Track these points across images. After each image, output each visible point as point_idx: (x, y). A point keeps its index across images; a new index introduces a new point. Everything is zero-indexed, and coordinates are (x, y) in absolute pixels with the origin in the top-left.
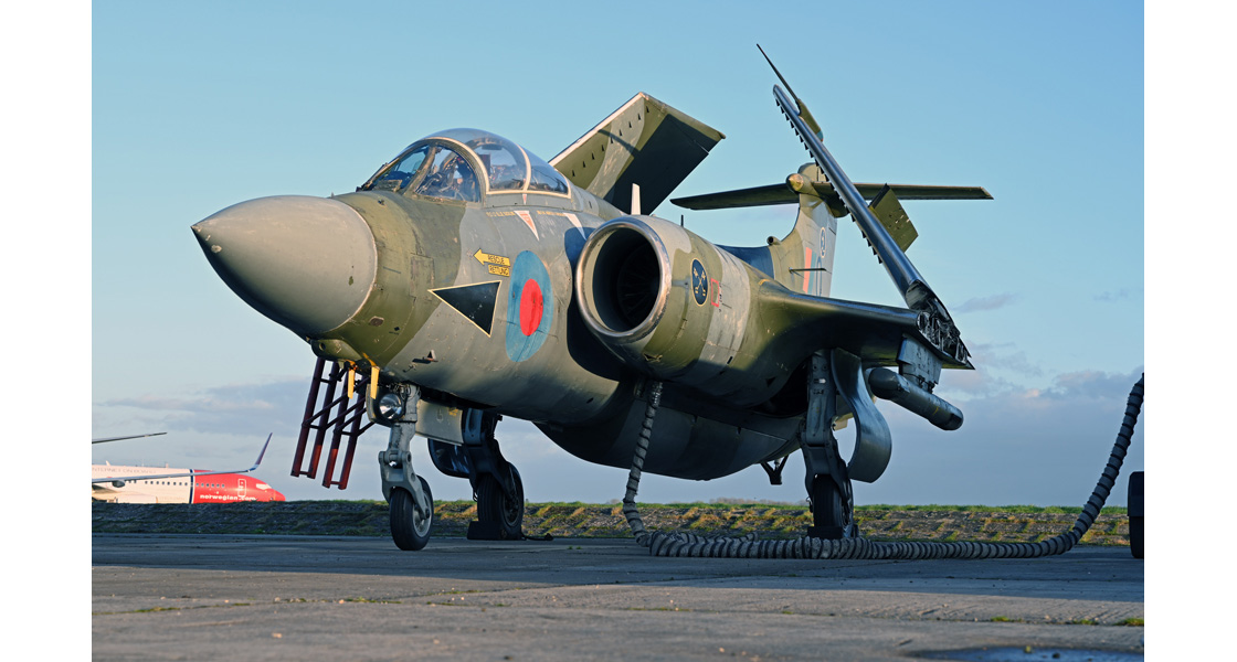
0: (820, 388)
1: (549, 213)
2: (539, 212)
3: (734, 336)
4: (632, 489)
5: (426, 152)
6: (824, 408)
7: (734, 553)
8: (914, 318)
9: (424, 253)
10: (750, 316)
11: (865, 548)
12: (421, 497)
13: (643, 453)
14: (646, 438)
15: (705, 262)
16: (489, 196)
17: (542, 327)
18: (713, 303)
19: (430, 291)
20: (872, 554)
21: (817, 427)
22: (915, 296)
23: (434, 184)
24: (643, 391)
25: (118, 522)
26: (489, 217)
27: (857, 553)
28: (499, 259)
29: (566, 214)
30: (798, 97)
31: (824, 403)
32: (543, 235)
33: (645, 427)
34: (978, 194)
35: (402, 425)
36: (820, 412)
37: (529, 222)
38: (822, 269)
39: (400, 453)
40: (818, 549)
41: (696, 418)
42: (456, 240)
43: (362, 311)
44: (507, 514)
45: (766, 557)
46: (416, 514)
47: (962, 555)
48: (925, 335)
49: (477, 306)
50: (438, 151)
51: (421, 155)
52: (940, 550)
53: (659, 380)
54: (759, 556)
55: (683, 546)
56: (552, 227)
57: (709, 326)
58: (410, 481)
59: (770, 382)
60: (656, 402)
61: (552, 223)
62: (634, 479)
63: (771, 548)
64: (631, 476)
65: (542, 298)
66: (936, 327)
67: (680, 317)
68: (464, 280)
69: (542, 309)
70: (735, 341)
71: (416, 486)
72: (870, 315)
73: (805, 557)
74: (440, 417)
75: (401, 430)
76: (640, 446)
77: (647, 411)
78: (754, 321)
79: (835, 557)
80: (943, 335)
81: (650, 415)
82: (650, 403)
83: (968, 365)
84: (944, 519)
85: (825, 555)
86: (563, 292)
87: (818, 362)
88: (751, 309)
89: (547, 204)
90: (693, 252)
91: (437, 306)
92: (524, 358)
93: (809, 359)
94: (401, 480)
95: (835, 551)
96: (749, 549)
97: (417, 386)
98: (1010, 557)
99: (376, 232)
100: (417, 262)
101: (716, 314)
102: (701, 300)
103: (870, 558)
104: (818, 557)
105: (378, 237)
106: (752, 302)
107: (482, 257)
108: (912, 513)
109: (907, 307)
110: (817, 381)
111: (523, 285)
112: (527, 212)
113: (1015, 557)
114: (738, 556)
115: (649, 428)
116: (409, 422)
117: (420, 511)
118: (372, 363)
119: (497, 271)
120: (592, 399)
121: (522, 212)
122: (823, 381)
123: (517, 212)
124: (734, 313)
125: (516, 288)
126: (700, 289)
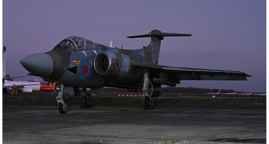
1: (89, 51)
2: (87, 51)
5: (65, 42)
8: (162, 67)
9: (63, 62)
15: (119, 59)
16: (77, 49)
17: (87, 72)
18: (121, 67)
19: (64, 69)
21: (145, 88)
23: (66, 48)
25: (17, 101)
26: (77, 54)
28: (78, 62)
29: (93, 51)
32: (88, 56)
35: (61, 92)
36: (146, 84)
37: (85, 53)
39: (60, 97)
42: (69, 59)
43: (51, 73)
44: (88, 103)
46: (63, 107)
49: (74, 70)
50: (67, 42)
51: (64, 42)
57: (120, 71)
61: (90, 53)
65: (87, 67)
67: (113, 70)
68: (71, 66)
69: (87, 70)
70: (126, 73)
74: (69, 89)
84: (184, 101)
86: (92, 66)
87: (146, 75)
88: (130, 67)
89: (89, 49)
90: (116, 58)
91: (66, 71)
100: (62, 64)
101: (121, 69)
102: (118, 66)
105: (54, 60)
106: (130, 65)
107: (74, 61)
110: (145, 79)
112: (85, 51)
118: (54, 81)
119: (78, 64)
120: (99, 84)
121: (84, 51)
122: (147, 79)
123: (82, 52)
124: (126, 68)
125: (82, 66)
126: (118, 65)
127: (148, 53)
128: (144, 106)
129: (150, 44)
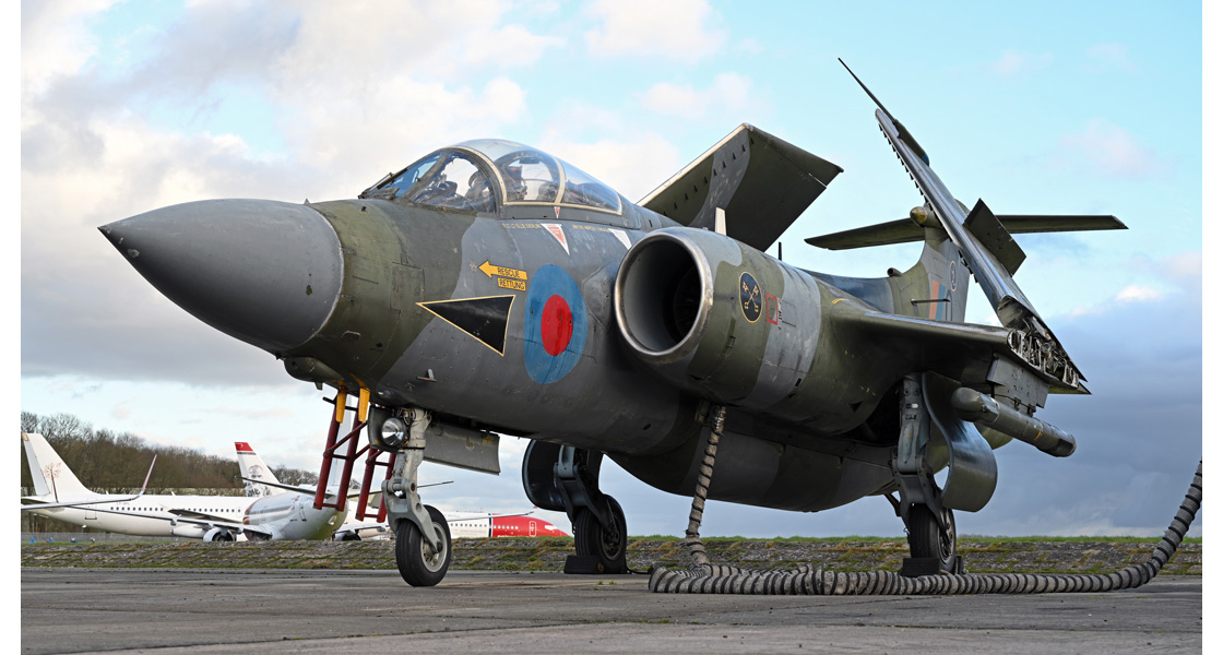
0: (911, 413)
1: (588, 227)
2: (575, 227)
3: (800, 357)
4: (695, 520)
6: (916, 433)
7: (738, 589)
8: (1005, 335)
9: (411, 263)
10: (821, 336)
11: (890, 581)
12: (429, 528)
13: (706, 482)
14: (709, 466)
15: (759, 277)
16: (507, 207)
17: (572, 345)
18: (769, 320)
19: (420, 304)
20: (899, 589)
21: (909, 454)
22: (1010, 313)
24: (707, 416)
26: (505, 229)
27: (880, 587)
28: (512, 273)
29: (612, 231)
30: (895, 117)
31: (916, 428)
32: (576, 250)
33: (707, 454)
34: (1110, 223)
35: (406, 451)
36: (912, 438)
37: (560, 236)
38: (946, 300)
39: (403, 481)
40: (830, 583)
41: (785, 446)
42: (455, 250)
43: (329, 323)
44: (606, 547)
45: (773, 593)
46: (424, 548)
47: (1012, 589)
48: (1020, 355)
49: (485, 321)
52: (984, 584)
53: (721, 405)
54: (765, 592)
55: (683, 580)
56: (590, 242)
57: (765, 344)
58: (415, 512)
59: (856, 406)
60: (719, 429)
61: (591, 238)
62: (697, 509)
63: (778, 582)
64: (693, 506)
65: (571, 316)
66: (1035, 346)
67: (726, 334)
68: (464, 293)
69: (571, 328)
70: (803, 362)
71: (423, 517)
72: (956, 333)
73: (816, 593)
74: (469, 445)
75: (405, 457)
76: (703, 474)
77: (710, 437)
78: (827, 342)
79: (853, 593)
80: (1044, 355)
81: (713, 441)
82: (713, 429)
83: (1081, 389)
84: (1090, 551)
85: (840, 590)
86: (599, 310)
87: (910, 386)
88: (823, 329)
89: (588, 219)
90: (743, 265)
91: (430, 320)
92: (552, 380)
93: (900, 383)
94: (406, 510)
95: (852, 586)
96: (753, 586)
97: (425, 410)
98: (1073, 591)
99: (344, 237)
100: (401, 273)
101: (774, 331)
102: (752, 315)
103: (897, 593)
104: (832, 593)
105: (346, 243)
106: (823, 322)
107: (489, 269)
108: (1059, 544)
109: (1001, 326)
110: (909, 406)
111: (544, 300)
112: (559, 226)
113: (1079, 591)
114: (742, 592)
115: (711, 455)
116: (415, 448)
117: (431, 545)
118: (361, 383)
119: (509, 285)
120: (649, 426)
121: (552, 225)
122: (915, 406)
123: (545, 225)
124: (799, 332)
125: (535, 304)
126: (751, 305)
127: (914, 303)
128: (905, 560)
129: (919, 264)
